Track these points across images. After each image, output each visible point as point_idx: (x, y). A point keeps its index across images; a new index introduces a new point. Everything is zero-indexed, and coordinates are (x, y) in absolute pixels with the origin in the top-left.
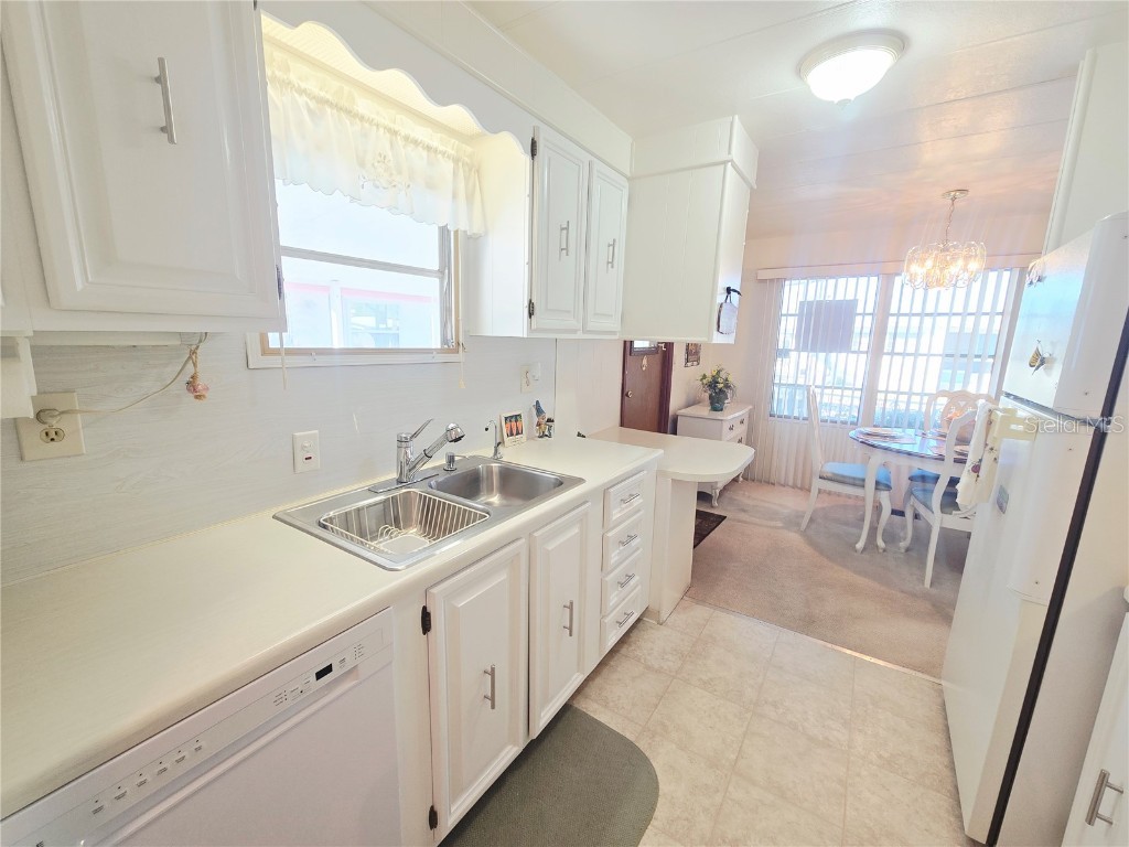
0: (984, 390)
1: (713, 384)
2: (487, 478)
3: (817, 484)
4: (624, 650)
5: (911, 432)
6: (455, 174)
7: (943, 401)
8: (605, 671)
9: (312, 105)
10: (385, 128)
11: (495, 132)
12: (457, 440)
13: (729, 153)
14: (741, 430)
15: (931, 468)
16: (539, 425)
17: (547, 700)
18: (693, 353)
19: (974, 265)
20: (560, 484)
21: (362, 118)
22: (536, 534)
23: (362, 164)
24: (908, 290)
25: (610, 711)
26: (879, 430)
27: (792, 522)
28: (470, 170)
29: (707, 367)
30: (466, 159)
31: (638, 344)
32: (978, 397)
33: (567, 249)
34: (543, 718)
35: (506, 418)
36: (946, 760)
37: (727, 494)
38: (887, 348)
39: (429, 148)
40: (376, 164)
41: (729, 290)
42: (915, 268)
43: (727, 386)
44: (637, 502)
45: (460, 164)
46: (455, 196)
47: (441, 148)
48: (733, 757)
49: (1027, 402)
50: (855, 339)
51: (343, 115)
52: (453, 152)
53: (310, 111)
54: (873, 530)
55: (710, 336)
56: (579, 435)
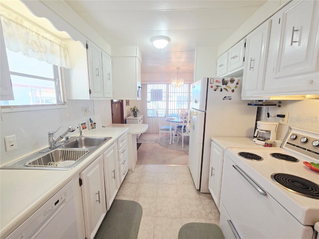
0: (186, 108)
1: (134, 110)
2: (80, 142)
3: (160, 131)
4: (125, 181)
5: (175, 117)
6: (60, 50)
7: (180, 111)
8: (122, 188)
9: (6, 20)
10: (35, 32)
11: (76, 40)
12: (73, 131)
13: (137, 55)
14: (142, 121)
15: (180, 124)
16: (91, 125)
17: (110, 198)
18: (128, 102)
19: (183, 83)
20: (106, 140)
21: (26, 28)
22: (104, 153)
23: (27, 43)
24: (172, 87)
25: (126, 197)
26: (171, 118)
27: (156, 141)
28: (65, 49)
29: (132, 106)
30: (63, 46)
31: (115, 101)
32: (186, 109)
33: (98, 75)
34: (110, 203)
35: (81, 124)
36: (191, 179)
37: (140, 138)
38: (169, 100)
39: (51, 41)
40: (33, 44)
41: (139, 87)
42: (173, 83)
43: (137, 111)
44: (125, 141)
45: (61, 47)
46: (61, 56)
47: (55, 41)
48: (156, 194)
49: (195, 109)
50: (163, 98)
51: (19, 26)
52: (59, 43)
53: (5, 22)
54: (172, 139)
55: (137, 98)
56: (103, 127)
